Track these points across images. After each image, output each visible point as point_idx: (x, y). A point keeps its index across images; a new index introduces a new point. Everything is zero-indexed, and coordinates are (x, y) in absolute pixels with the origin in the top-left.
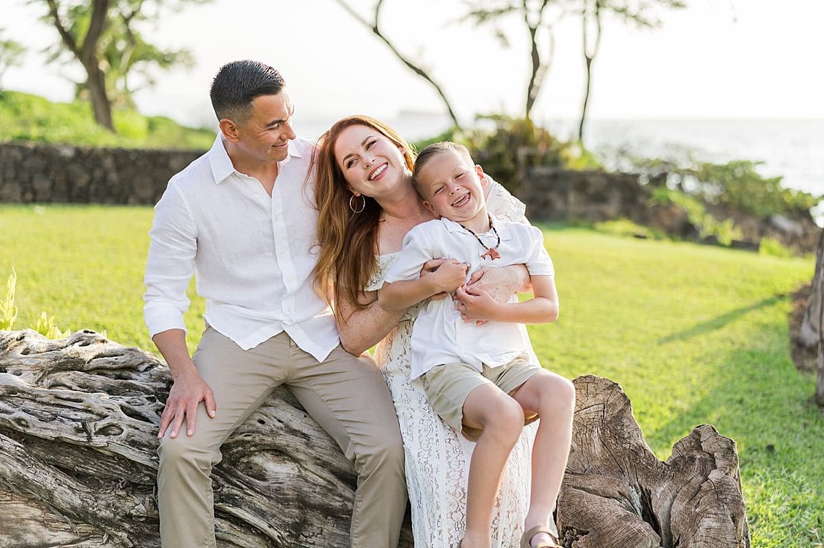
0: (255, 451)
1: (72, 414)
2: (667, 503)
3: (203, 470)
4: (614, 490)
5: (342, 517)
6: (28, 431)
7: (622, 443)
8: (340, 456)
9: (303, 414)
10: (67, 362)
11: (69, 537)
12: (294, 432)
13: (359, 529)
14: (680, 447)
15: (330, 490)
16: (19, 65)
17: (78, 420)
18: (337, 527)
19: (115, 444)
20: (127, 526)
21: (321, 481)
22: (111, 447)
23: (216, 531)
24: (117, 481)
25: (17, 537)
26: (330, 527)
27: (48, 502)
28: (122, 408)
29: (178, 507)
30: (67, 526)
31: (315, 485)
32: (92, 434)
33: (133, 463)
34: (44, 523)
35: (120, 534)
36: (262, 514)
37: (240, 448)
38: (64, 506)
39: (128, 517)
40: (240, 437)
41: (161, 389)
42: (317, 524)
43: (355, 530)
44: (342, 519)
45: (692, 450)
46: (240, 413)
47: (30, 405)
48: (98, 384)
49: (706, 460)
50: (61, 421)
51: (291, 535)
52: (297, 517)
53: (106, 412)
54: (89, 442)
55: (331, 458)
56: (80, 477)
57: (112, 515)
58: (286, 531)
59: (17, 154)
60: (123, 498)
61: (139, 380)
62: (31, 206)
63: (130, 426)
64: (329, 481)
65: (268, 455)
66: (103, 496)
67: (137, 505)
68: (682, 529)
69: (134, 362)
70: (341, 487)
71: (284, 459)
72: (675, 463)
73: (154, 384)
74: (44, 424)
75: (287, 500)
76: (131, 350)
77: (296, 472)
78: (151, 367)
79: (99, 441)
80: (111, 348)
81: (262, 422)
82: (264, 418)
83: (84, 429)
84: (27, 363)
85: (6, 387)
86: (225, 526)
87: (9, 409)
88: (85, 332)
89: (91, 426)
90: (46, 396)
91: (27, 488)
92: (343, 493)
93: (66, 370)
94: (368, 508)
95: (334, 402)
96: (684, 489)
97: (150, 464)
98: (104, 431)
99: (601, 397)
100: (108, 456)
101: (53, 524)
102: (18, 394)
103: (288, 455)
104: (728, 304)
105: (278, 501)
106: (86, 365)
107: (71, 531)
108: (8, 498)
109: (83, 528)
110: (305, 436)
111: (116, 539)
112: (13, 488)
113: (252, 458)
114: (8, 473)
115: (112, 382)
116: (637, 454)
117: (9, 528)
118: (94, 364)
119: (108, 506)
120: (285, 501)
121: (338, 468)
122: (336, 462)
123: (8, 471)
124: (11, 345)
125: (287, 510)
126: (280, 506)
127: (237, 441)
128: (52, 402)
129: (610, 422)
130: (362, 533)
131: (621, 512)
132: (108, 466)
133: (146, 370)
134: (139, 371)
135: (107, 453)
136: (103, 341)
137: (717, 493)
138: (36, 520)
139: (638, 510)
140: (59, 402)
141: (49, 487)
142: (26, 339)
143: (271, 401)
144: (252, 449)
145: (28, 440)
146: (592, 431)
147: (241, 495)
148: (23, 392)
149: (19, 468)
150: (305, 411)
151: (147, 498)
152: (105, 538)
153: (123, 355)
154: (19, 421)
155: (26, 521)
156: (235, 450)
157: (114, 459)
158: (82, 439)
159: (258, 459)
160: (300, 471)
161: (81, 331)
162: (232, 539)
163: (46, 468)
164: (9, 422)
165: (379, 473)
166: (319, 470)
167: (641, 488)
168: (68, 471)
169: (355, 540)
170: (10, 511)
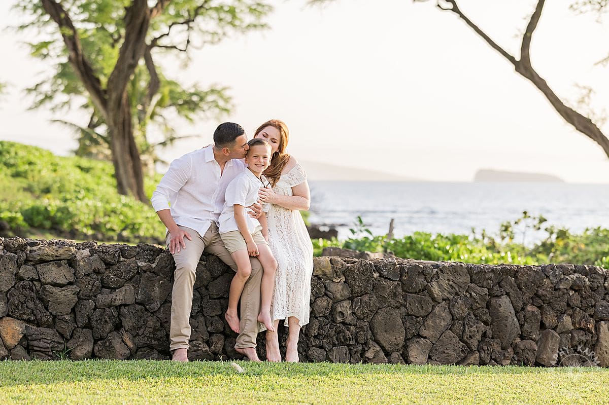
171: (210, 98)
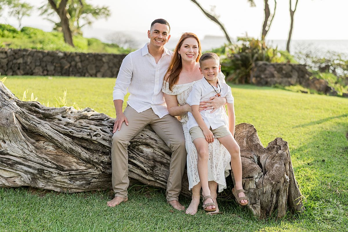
0: (140, 144)
1: (86, 130)
2: (265, 160)
3: (125, 146)
4: (249, 156)
5: (167, 165)
6: (73, 135)
7: (253, 143)
8: (166, 146)
9: (155, 134)
10: (83, 116)
11: (85, 168)
12: (152, 139)
13: (172, 167)
14: (270, 144)
15: (163, 157)
16: (29, 15)
17: (88, 132)
18: (165, 168)
19: (99, 139)
20: (102, 165)
21: (160, 154)
22: (98, 140)
23: (128, 168)
24: (99, 151)
25: (70, 167)
26: (163, 168)
27: (79, 157)
28: (101, 129)
29: (117, 157)
30: (84, 165)
31: (158, 155)
32: (92, 136)
33: (104, 145)
34: (77, 163)
35: (100, 167)
36: (142, 163)
37: (136, 143)
38: (84, 158)
39: (102, 162)
40: (136, 140)
41: (111, 126)
42: (159, 167)
43: (171, 167)
44: (167, 166)
45: (274, 145)
46: (135, 132)
47: (74, 128)
48: (93, 123)
49: (278, 148)
50: (83, 132)
51: (151, 170)
52: (153, 164)
53: (96, 130)
54: (91, 138)
55: (163, 147)
56: (88, 149)
57: (98, 161)
58: (149, 168)
59: (40, 55)
60: (101, 156)
61: (104, 123)
62: (47, 77)
63: (103, 134)
64: (162, 154)
65: (144, 146)
66: (95, 155)
67: (105, 159)
68: (269, 167)
69: (103, 118)
70: (166, 156)
71: (149, 147)
72: (268, 148)
73: (109, 124)
74: (78, 133)
75: (150, 159)
76: (102, 114)
77: (152, 151)
78: (108, 119)
79: (94, 138)
80: (96, 113)
81: (142, 136)
82: (143, 135)
83: (90, 135)
84: (72, 116)
85: (67, 122)
86: (131, 166)
87: (68, 128)
88: (88, 108)
89: (92, 134)
90: (78, 125)
91: (73, 152)
92: (167, 158)
93: (83, 119)
94: (175, 160)
95: (165, 129)
96: (270, 156)
97: (109, 146)
98: (95, 135)
99: (247, 129)
100: (96, 144)
101: (80, 164)
102: (70, 124)
103: (150, 146)
104: (326, 115)
105: (147, 159)
106: (89, 118)
107: (85, 166)
108: (67, 155)
109: (89, 165)
110: (155, 140)
111: (99, 169)
112: (68, 152)
113: (139, 147)
114: (68, 147)
115: (96, 123)
116: (257, 146)
117: (68, 164)
118: (91, 118)
119: (96, 158)
120: (149, 159)
121: (166, 150)
122: (165, 148)
123: (68, 146)
124: (67, 110)
125: (149, 162)
126: (148, 161)
127: (135, 141)
128: (80, 127)
129: (250, 136)
130: (173, 168)
131: (250, 162)
132: (96, 146)
133: (107, 120)
134: (104, 121)
135: (96, 142)
136: (93, 111)
137: (280, 157)
138: (75, 162)
139: (256, 162)
140: (82, 127)
141: (79, 152)
142: (71, 109)
143: (145, 130)
144: (139, 143)
145: (73, 138)
146: (243, 139)
147: (136, 157)
148: (72, 124)
149: (71, 145)
150: (155, 133)
151: (108, 157)
152: (95, 168)
153: (99, 115)
154: (71, 132)
155: (72, 162)
156: (134, 144)
157: (98, 144)
158: (89, 138)
159: (141, 147)
160: (154, 151)
161: (87, 108)
162: (133, 171)
163: (78, 146)
164: (68, 132)
165: (177, 150)
166: (160, 151)
167: (257, 156)
168: (85, 148)
169: (171, 170)
170: (68, 159)
171: (103, 11)
